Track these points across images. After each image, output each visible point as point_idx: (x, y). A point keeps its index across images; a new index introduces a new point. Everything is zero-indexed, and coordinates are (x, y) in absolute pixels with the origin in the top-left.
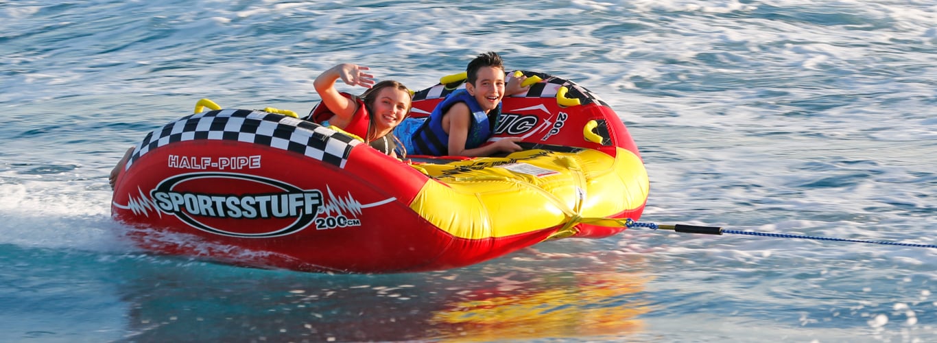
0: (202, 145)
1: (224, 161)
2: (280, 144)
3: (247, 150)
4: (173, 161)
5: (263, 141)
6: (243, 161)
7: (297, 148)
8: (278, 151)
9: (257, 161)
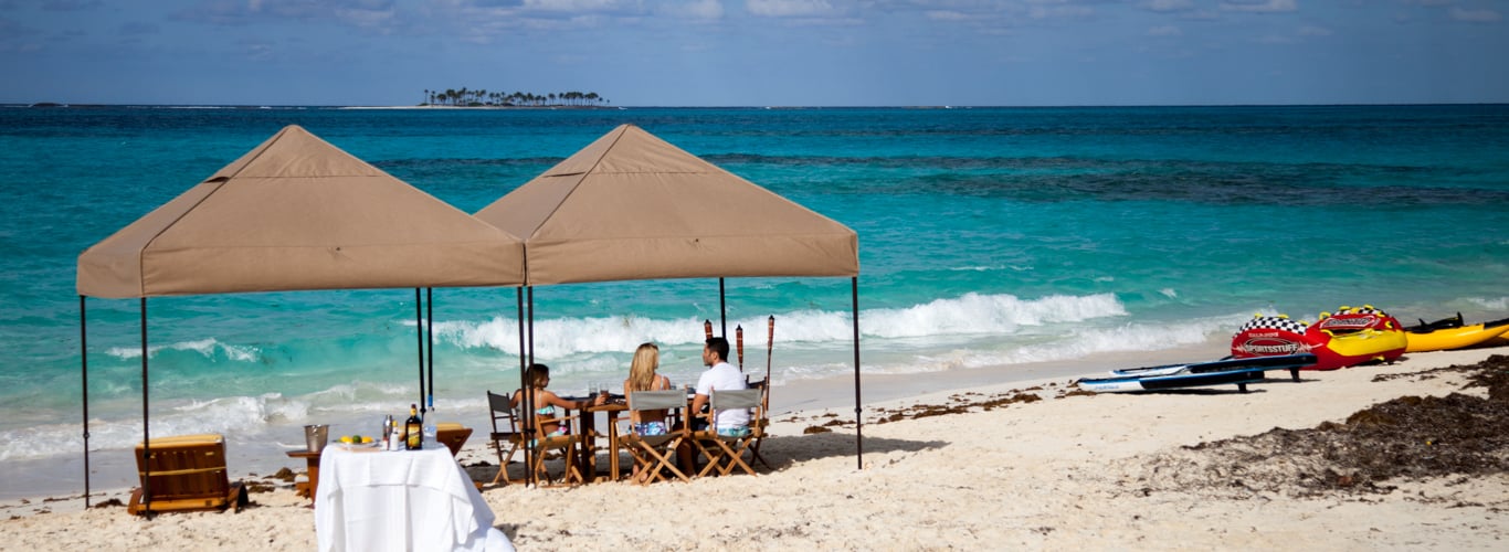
0: (1259, 330)
1: (1267, 335)
2: (1284, 329)
3: (1273, 331)
4: (1250, 335)
5: (1278, 328)
6: (1272, 334)
7: (1289, 330)
8: (1283, 332)
9: (1277, 334)
